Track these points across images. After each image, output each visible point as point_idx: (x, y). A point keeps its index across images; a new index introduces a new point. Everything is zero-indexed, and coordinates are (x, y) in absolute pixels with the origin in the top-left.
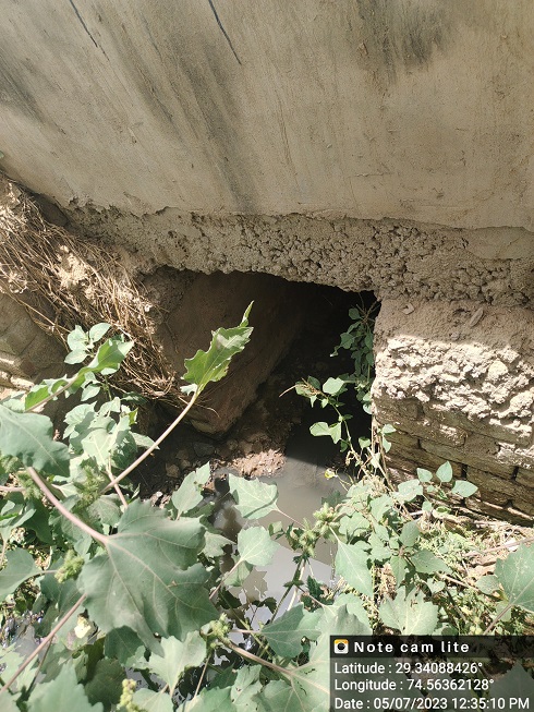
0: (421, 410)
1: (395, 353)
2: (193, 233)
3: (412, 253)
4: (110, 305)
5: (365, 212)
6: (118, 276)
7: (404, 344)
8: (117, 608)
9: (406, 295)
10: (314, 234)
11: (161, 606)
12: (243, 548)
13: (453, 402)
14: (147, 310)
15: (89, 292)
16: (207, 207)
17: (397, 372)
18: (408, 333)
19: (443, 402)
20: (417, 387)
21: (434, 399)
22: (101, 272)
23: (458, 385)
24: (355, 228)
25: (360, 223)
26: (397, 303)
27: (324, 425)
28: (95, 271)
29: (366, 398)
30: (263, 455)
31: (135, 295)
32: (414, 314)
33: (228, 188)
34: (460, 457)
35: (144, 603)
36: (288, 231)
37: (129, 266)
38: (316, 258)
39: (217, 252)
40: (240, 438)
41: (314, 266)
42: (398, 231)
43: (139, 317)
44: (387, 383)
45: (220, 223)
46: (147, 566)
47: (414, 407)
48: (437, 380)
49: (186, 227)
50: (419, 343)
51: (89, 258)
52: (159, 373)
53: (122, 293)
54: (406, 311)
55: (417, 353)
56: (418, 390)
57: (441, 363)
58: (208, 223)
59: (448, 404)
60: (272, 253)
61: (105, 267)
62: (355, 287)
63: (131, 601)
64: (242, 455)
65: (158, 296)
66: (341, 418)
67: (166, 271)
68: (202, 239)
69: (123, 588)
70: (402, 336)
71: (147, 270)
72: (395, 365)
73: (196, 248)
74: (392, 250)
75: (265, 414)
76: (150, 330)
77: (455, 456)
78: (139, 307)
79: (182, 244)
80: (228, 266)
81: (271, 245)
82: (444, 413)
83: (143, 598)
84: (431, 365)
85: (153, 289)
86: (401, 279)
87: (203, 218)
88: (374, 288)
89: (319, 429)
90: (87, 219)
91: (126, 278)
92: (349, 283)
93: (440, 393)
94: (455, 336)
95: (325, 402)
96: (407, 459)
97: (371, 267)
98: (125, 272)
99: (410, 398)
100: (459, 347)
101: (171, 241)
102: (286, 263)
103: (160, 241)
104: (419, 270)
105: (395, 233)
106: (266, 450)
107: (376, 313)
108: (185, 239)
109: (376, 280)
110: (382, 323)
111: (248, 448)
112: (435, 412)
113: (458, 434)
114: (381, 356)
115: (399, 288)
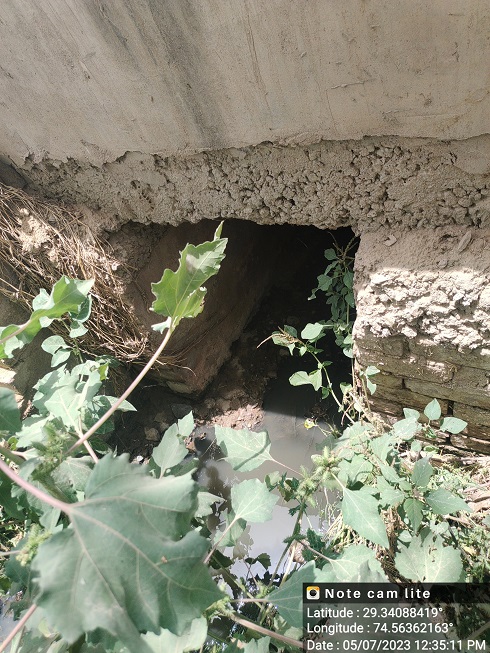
0: (407, 347)
1: (379, 288)
2: (156, 180)
3: (394, 178)
4: (76, 267)
5: (343, 132)
6: (81, 236)
7: (388, 277)
8: (88, 602)
9: (387, 227)
10: (287, 166)
11: (148, 592)
12: (237, 505)
13: (442, 335)
14: (115, 268)
15: (53, 254)
16: (170, 147)
17: (381, 308)
18: (392, 265)
19: (430, 336)
20: (403, 323)
21: (421, 334)
22: (64, 232)
23: (447, 316)
24: (331, 155)
25: (338, 147)
26: (378, 236)
27: (303, 374)
28: (57, 232)
29: (348, 341)
30: (241, 411)
31: (100, 254)
32: (397, 245)
33: (192, 121)
34: (447, 394)
35: (125, 589)
36: (259, 165)
37: (93, 224)
38: (289, 195)
39: (184, 199)
40: (218, 396)
41: (287, 204)
42: (379, 153)
43: (107, 277)
44: (370, 321)
45: (185, 164)
46: (127, 540)
47: (400, 344)
48: (425, 313)
49: (149, 174)
50: (404, 276)
51: (51, 219)
52: (132, 335)
53: (87, 253)
54: (388, 243)
55: (403, 286)
56: (404, 326)
57: (428, 294)
58: (173, 167)
59: (437, 337)
60: (242, 194)
61: (68, 228)
62: (332, 223)
63: (107, 590)
64: (221, 412)
65: (125, 253)
66: (320, 365)
67: (131, 227)
68: (168, 186)
69: (95, 573)
70: (386, 270)
71: (112, 227)
72: (379, 301)
73: (161, 197)
74: (372, 176)
75: (241, 371)
76: (119, 290)
77: (443, 393)
78: (106, 266)
79: (146, 195)
80: (196, 214)
81: (241, 185)
82: (432, 348)
83: (124, 583)
84: (418, 298)
85: (119, 247)
86: (382, 208)
87: (166, 161)
88: (352, 223)
89: (299, 379)
90: (45, 178)
91: (90, 237)
92: (325, 219)
93: (428, 326)
94: (443, 263)
95: (303, 350)
96: (391, 401)
97: (349, 198)
98: (88, 230)
99: (396, 335)
100: (448, 275)
101: (135, 193)
102: (257, 203)
103: (123, 194)
104: (401, 195)
105: (376, 155)
106: (244, 406)
107: (355, 249)
108: (149, 189)
109: (354, 213)
110: (362, 258)
111: (226, 405)
112: (423, 347)
113: (447, 369)
114: (363, 293)
115: (379, 219)
